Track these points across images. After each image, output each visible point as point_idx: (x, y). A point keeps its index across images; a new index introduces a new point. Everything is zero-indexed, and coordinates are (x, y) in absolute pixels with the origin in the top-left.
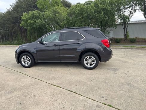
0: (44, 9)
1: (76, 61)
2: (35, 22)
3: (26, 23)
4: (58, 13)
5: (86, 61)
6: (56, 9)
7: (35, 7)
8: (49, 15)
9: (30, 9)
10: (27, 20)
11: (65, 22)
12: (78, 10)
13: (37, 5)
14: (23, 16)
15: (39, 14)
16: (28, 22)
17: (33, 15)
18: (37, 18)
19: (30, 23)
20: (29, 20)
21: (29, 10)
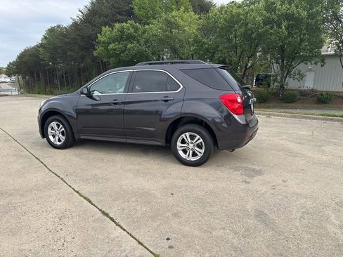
0: (148, 18)
2: (126, 46)
3: (106, 48)
4: (178, 27)
5: (183, 145)
6: (173, 17)
7: (130, 14)
8: (155, 32)
9: (119, 17)
10: (109, 43)
11: (192, 48)
12: (225, 20)
13: (133, 9)
14: (101, 33)
15: (136, 30)
16: (111, 46)
17: (122, 31)
18: (130, 38)
19: (115, 50)
20: (114, 42)
21: (116, 21)
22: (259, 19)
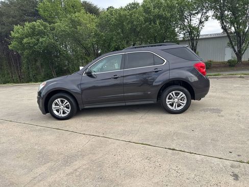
0: (53, 18)
1: (152, 102)
2: (38, 40)
3: (21, 43)
4: (80, 24)
5: (171, 100)
6: (76, 17)
7: (36, 15)
8: (63, 29)
9: (26, 17)
10: (22, 39)
11: (94, 40)
12: (116, 19)
13: (37, 11)
14: (13, 31)
15: (45, 27)
16: (25, 40)
17: (33, 28)
18: (41, 33)
19: (29, 43)
20: (27, 37)
21: (25, 21)
22: (141, 18)
